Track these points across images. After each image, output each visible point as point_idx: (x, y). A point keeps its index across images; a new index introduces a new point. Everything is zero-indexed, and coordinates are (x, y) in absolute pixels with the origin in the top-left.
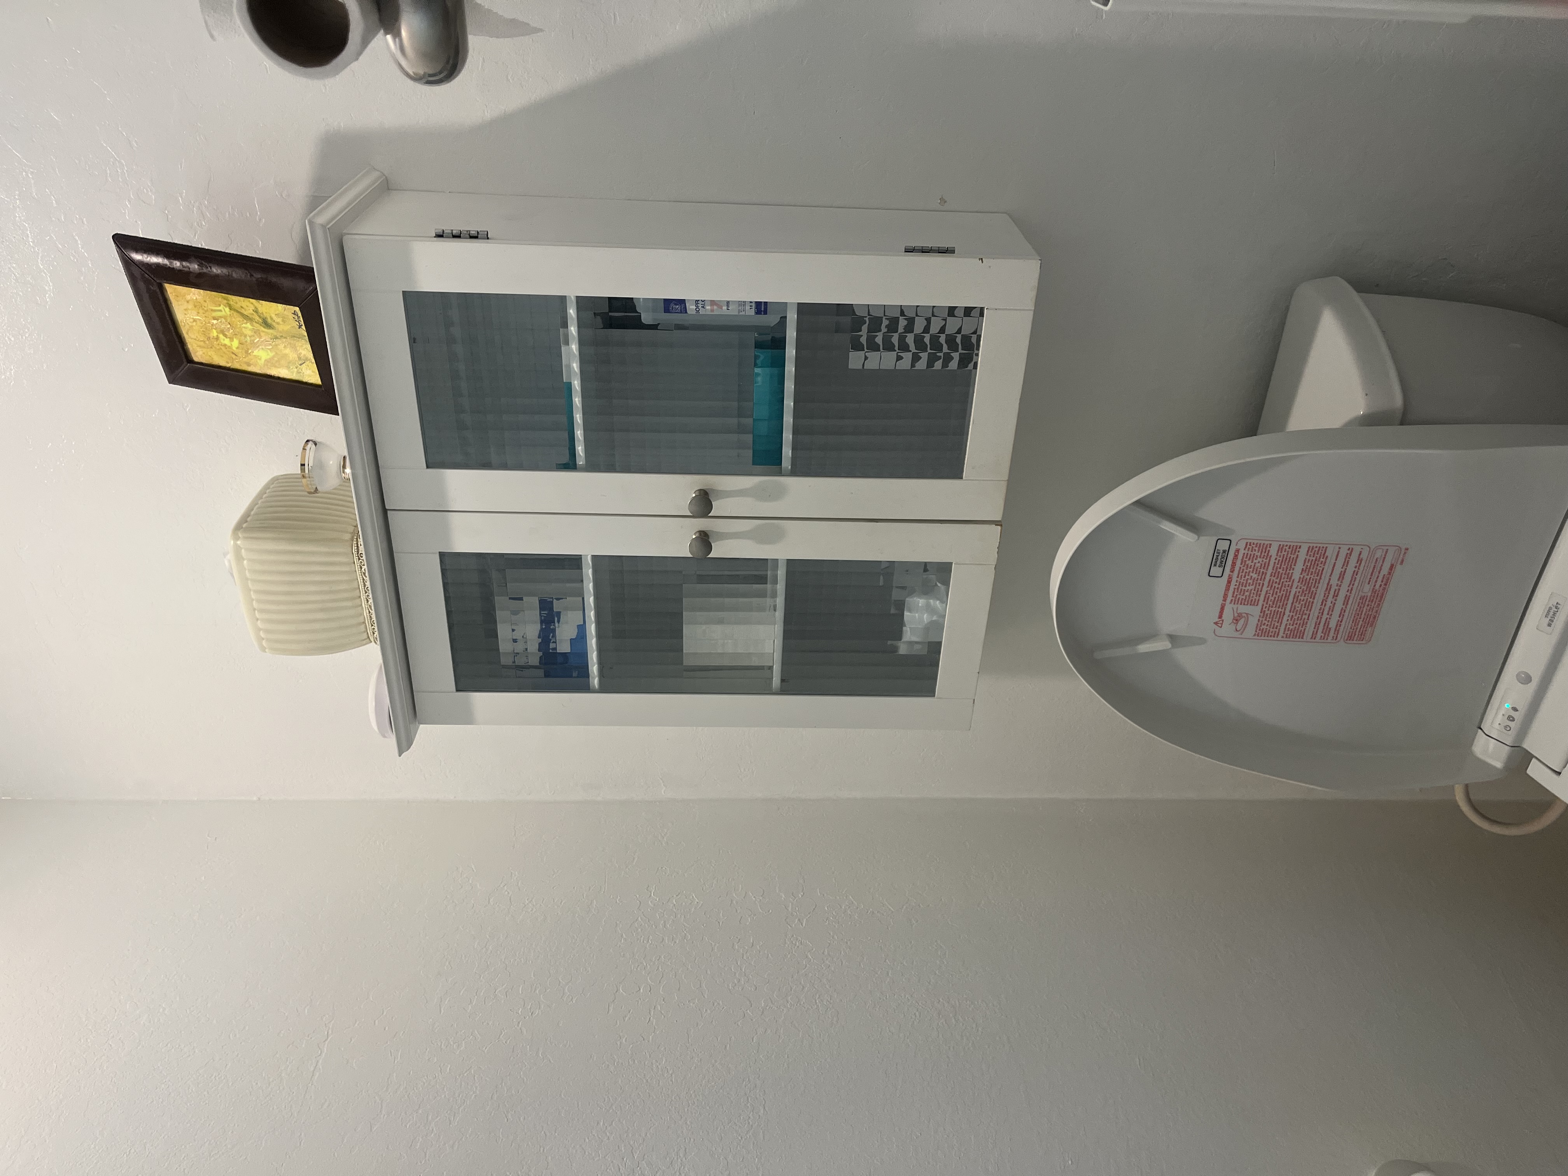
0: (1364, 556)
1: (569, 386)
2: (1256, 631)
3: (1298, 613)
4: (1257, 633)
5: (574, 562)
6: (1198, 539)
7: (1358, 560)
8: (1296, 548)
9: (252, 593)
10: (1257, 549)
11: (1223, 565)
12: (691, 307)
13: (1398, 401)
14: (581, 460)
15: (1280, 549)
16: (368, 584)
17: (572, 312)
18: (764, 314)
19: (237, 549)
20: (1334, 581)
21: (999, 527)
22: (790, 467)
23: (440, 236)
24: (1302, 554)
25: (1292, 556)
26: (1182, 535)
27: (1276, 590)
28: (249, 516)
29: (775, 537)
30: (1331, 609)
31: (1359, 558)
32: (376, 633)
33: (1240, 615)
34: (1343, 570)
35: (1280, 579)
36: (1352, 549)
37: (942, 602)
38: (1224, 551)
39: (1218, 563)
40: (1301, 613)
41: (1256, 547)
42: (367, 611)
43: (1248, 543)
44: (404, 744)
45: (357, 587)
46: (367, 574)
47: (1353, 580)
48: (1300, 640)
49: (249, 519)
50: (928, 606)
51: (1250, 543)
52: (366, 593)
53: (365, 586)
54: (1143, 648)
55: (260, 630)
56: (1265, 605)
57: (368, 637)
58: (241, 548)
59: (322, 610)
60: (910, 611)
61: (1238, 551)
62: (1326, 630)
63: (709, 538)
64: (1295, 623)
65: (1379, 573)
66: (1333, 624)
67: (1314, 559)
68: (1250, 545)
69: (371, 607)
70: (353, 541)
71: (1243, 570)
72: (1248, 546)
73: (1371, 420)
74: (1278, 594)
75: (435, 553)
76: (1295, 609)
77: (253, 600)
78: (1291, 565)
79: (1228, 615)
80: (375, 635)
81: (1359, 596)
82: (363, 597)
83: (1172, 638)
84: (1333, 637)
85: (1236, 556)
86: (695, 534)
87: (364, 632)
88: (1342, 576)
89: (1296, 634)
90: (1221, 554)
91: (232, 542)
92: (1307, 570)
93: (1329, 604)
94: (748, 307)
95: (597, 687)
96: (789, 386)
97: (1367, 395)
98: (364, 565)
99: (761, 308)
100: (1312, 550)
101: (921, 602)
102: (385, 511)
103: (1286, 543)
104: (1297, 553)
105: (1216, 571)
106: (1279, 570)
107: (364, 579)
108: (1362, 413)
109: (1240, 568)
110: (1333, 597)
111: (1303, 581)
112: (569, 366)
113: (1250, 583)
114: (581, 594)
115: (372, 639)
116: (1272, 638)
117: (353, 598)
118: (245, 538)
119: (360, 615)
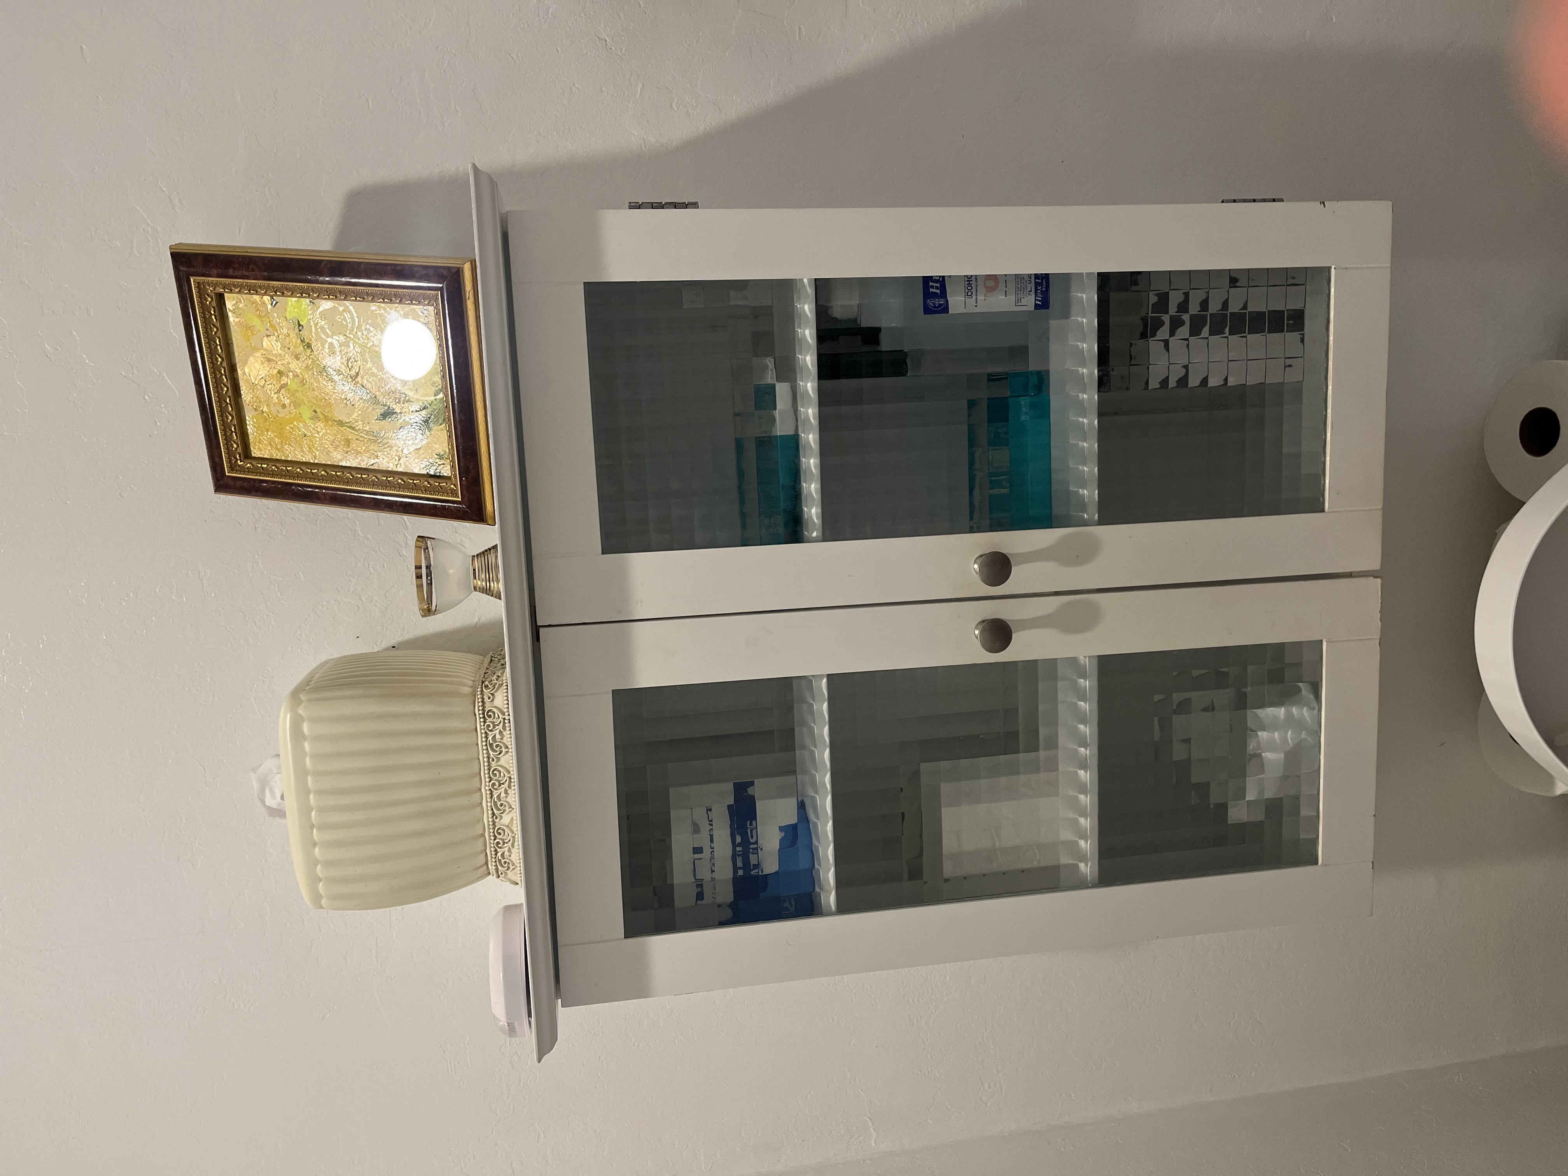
9: (311, 796)
14: (813, 528)
21: (1379, 581)
23: (636, 205)
37: (1313, 709)
42: (490, 812)
44: (548, 1038)
45: (479, 772)
46: (496, 744)
49: (313, 683)
55: (317, 863)
57: (487, 863)
58: (306, 718)
59: (421, 815)
60: (1259, 732)
63: (1004, 630)
69: (496, 804)
70: (475, 696)
75: (608, 693)
77: (311, 810)
87: (480, 852)
95: (833, 908)
98: (491, 731)
101: (1277, 713)
117: (468, 793)
118: (309, 700)
119: (479, 821)
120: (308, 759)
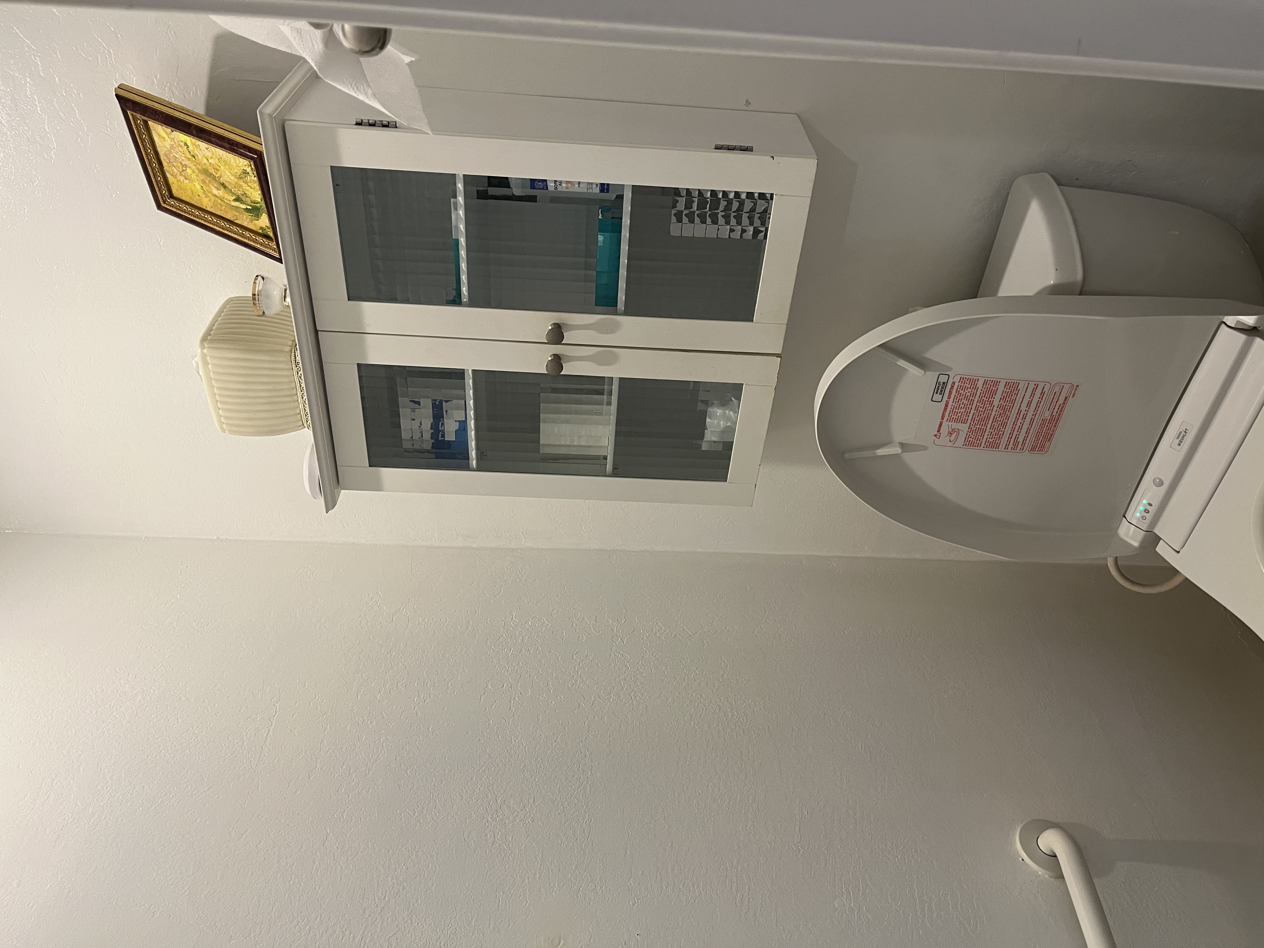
0: (1046, 390)
1: (457, 242)
2: (965, 442)
3: (996, 430)
4: (965, 444)
5: (459, 374)
6: (925, 373)
7: (1042, 393)
8: (997, 383)
9: (215, 389)
10: (968, 382)
11: (942, 393)
12: (551, 184)
13: (1079, 276)
14: (465, 300)
15: (985, 382)
16: (303, 385)
17: (460, 186)
18: (607, 192)
19: (204, 356)
20: (1024, 407)
21: (779, 359)
22: (623, 308)
23: (359, 124)
24: (1001, 387)
25: (994, 388)
26: (913, 370)
27: (980, 413)
28: (212, 330)
29: (611, 360)
30: (1021, 428)
31: (1042, 391)
32: (310, 421)
33: (953, 430)
34: (1030, 400)
35: (984, 406)
36: (1038, 385)
37: (735, 412)
38: (944, 383)
39: (939, 391)
40: (998, 430)
41: (967, 380)
42: (302, 405)
43: (962, 378)
44: (330, 504)
45: (295, 387)
46: (302, 377)
47: (1037, 407)
48: (997, 449)
49: (212, 333)
50: (725, 414)
51: (963, 378)
52: (302, 391)
53: (301, 387)
54: (880, 452)
55: (221, 416)
56: (972, 423)
57: (303, 424)
58: (207, 356)
59: (268, 403)
60: (710, 418)
61: (954, 383)
62: (1016, 443)
63: (560, 360)
64: (994, 437)
65: (1057, 402)
66: (1021, 439)
67: (1010, 391)
68: (963, 379)
69: (305, 402)
70: (291, 352)
71: (957, 397)
72: (962, 380)
73: (1057, 290)
74: (982, 416)
75: (355, 364)
76: (994, 427)
77: (216, 394)
78: (992, 395)
79: (944, 430)
80: (308, 423)
81: (1041, 420)
82: (299, 394)
83: (902, 445)
84: (1021, 448)
85: (952, 387)
86: (551, 356)
87: (300, 420)
88: (1029, 404)
89: (993, 445)
90: (941, 385)
91: (200, 350)
92: (1004, 399)
93: (1018, 424)
94: (594, 186)
95: (475, 467)
96: (625, 247)
97: (1057, 270)
98: (300, 371)
99: (604, 188)
100: (1008, 384)
101: (719, 412)
102: (316, 332)
103: (990, 379)
104: (997, 386)
105: (938, 397)
106: (983, 398)
107: (300, 382)
108: (1052, 282)
109: (955, 396)
110: (1022, 420)
111: (1000, 407)
112: (457, 227)
113: (961, 407)
114: (464, 398)
115: (306, 426)
116: (976, 448)
117: (292, 395)
118: (209, 347)
119: (297, 407)
120: (211, 373)
